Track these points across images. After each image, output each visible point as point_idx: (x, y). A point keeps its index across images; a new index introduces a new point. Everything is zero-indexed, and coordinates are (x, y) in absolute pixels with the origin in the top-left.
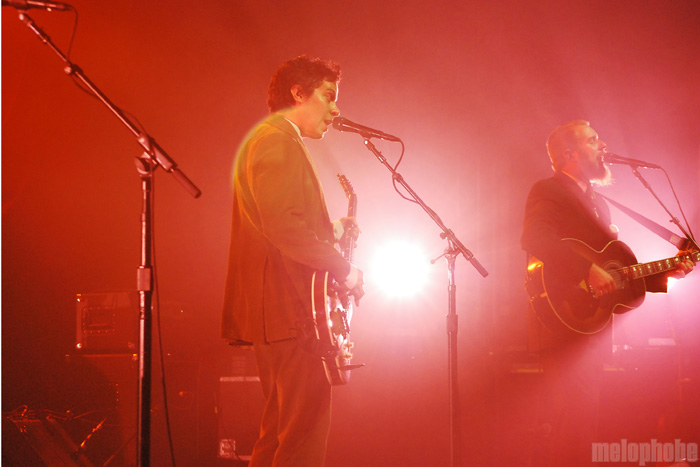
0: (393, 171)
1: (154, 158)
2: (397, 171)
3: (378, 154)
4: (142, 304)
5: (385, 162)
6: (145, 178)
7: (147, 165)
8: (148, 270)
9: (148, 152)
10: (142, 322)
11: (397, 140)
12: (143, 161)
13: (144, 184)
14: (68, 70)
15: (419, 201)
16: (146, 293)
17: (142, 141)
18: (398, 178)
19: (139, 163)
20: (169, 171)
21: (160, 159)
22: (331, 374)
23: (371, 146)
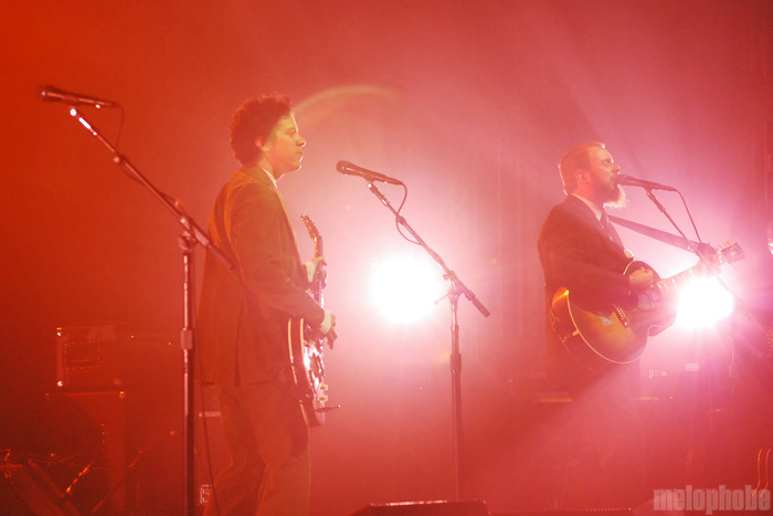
0: (397, 214)
1: (193, 236)
2: (400, 214)
3: (382, 197)
4: (186, 360)
5: (388, 205)
6: (185, 254)
7: (188, 243)
8: (190, 332)
9: (189, 232)
10: (186, 375)
11: (400, 183)
12: (184, 238)
13: (186, 259)
14: (117, 160)
15: (421, 242)
16: (189, 351)
17: (183, 221)
18: (401, 220)
19: (181, 241)
20: (207, 247)
21: (199, 237)
22: (309, 417)
23: (374, 189)
